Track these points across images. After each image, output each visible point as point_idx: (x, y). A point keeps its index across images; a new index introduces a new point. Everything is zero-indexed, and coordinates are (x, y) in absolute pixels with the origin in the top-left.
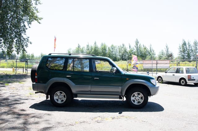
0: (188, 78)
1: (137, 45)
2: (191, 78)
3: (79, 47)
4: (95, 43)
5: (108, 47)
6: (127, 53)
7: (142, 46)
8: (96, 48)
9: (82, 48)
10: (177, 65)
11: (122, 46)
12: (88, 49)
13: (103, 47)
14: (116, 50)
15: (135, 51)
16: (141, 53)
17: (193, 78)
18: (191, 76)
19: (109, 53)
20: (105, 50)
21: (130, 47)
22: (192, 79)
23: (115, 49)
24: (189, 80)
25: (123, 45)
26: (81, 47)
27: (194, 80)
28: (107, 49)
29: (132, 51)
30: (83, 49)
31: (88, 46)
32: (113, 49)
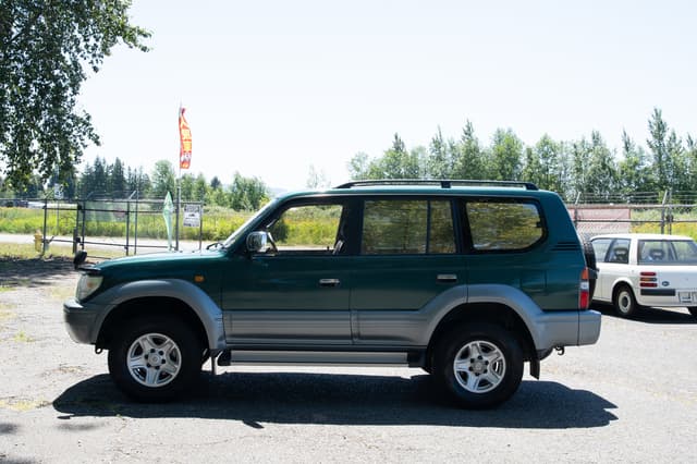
0: (642, 285)
1: (661, 139)
2: (656, 285)
3: (398, 148)
4: (468, 132)
5: (524, 149)
6: (612, 172)
7: (685, 144)
8: (471, 151)
9: (410, 154)
10: (662, 226)
11: (589, 140)
12: (439, 159)
13: (503, 147)
14: (564, 160)
15: (648, 164)
16: (678, 174)
17: (666, 283)
18: (654, 274)
19: (531, 174)
20: (514, 161)
21: (627, 149)
22: (660, 286)
23: (559, 156)
24: (644, 293)
25: (596, 139)
26: (408, 149)
27: (671, 293)
28: (523, 160)
29: (636, 164)
30: (414, 154)
31: (437, 144)
32: (545, 157)
